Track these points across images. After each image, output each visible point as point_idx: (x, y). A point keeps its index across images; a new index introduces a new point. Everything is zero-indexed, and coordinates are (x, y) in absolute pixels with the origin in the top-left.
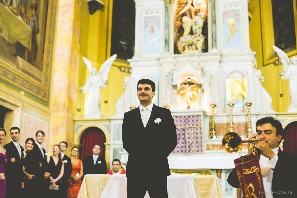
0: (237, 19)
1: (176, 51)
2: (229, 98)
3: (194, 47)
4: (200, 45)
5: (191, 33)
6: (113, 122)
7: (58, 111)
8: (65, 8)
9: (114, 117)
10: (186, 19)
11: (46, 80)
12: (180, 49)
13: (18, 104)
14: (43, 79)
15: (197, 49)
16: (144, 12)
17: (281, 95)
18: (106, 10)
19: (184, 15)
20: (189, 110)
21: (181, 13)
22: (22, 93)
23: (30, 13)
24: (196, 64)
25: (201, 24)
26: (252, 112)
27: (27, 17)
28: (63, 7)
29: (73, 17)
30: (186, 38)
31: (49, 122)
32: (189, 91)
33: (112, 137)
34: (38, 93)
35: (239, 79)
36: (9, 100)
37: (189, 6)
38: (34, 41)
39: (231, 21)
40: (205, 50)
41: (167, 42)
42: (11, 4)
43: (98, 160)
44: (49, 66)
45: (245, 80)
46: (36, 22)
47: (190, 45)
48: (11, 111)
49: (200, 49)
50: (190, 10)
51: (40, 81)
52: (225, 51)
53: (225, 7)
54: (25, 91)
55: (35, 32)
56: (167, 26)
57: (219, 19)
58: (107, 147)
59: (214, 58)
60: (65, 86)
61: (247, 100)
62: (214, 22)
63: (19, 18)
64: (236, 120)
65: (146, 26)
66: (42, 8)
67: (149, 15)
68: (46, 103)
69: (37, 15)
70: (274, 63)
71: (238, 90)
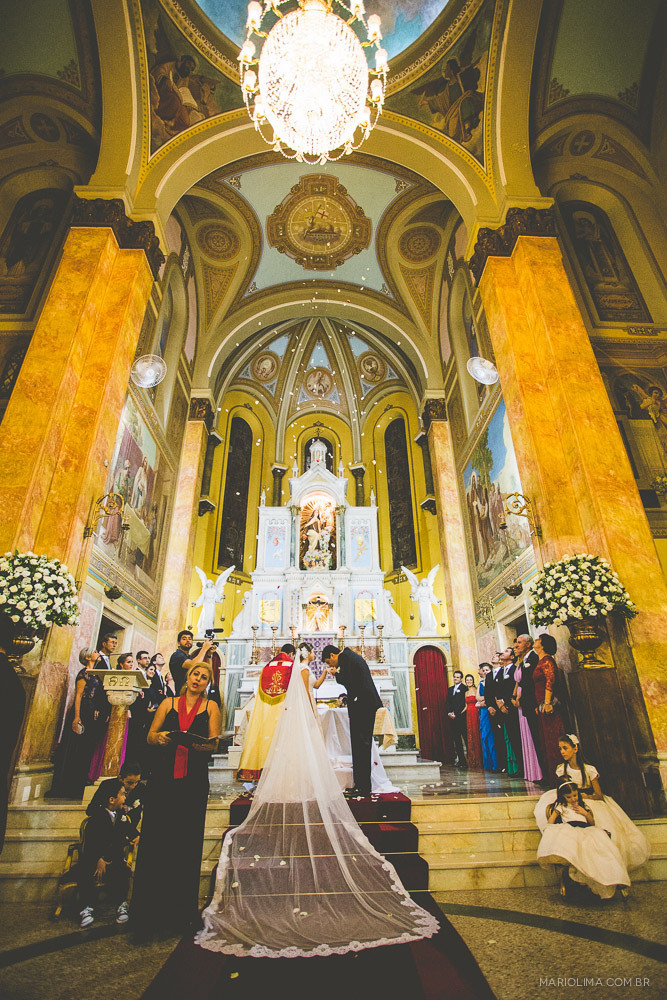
0: (366, 537)
1: (302, 567)
2: (359, 620)
3: (321, 562)
4: (327, 561)
5: (318, 548)
6: (230, 643)
7: (167, 628)
8: (181, 511)
9: (231, 637)
10: (311, 532)
11: (157, 591)
12: (306, 564)
13: (131, 622)
14: (154, 591)
15: (324, 565)
16: (267, 522)
17: (412, 618)
18: (216, 512)
19: (310, 528)
20: (317, 632)
21: (307, 525)
22: (136, 607)
23: (152, 515)
24: (327, 582)
25: (327, 538)
26: (383, 636)
27: (148, 520)
28: (179, 508)
29: (190, 521)
30: (312, 552)
31: (155, 641)
32: (318, 611)
33: (228, 661)
34: (149, 607)
35: (370, 600)
36: (125, 617)
37: (315, 519)
38: (151, 548)
39: (360, 538)
40: (333, 567)
41: (292, 556)
42: (137, 507)
43: (211, 689)
44: (161, 576)
45: (374, 600)
46: (155, 525)
47: (318, 561)
48: (122, 629)
49: (327, 565)
50: (316, 523)
51: (152, 593)
52: (354, 569)
53: (353, 523)
54: (139, 606)
55: (153, 536)
56: (293, 539)
57: (348, 535)
58: (222, 672)
59: (343, 576)
60: (178, 599)
61: (377, 623)
62: (343, 538)
63: (142, 521)
64: (367, 643)
65: (270, 537)
66: (160, 510)
67: (273, 525)
68: (154, 619)
69: (156, 518)
70: (393, 581)
71: (368, 611)
